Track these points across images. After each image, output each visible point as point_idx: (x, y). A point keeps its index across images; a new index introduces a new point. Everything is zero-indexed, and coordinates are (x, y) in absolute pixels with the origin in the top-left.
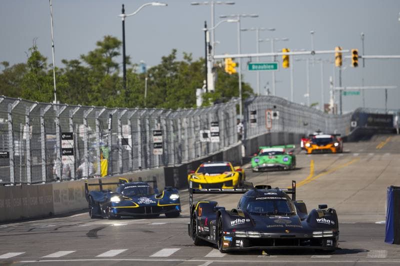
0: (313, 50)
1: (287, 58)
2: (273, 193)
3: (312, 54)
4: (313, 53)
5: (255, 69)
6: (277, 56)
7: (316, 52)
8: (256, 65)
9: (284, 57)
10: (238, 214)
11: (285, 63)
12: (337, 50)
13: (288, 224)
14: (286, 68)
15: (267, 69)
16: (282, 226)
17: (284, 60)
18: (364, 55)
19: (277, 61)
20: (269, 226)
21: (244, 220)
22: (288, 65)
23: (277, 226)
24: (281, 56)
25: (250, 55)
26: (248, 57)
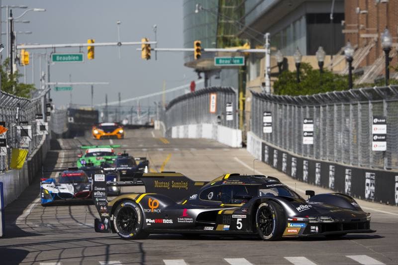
0: (119, 41)
1: (92, 49)
3: (118, 45)
4: (120, 44)
5: (59, 61)
6: (82, 47)
7: (122, 43)
8: (60, 56)
9: (89, 48)
11: (90, 55)
12: (144, 41)
14: (91, 59)
15: (71, 60)
17: (89, 51)
18: (156, 47)
19: (82, 52)
22: (93, 56)
24: (87, 46)
25: (54, 46)
26: (52, 48)
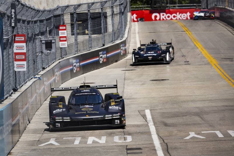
2: (87, 91)
10: (58, 106)
13: (89, 111)
16: (85, 112)
20: (77, 113)
21: (62, 110)
23: (82, 113)
